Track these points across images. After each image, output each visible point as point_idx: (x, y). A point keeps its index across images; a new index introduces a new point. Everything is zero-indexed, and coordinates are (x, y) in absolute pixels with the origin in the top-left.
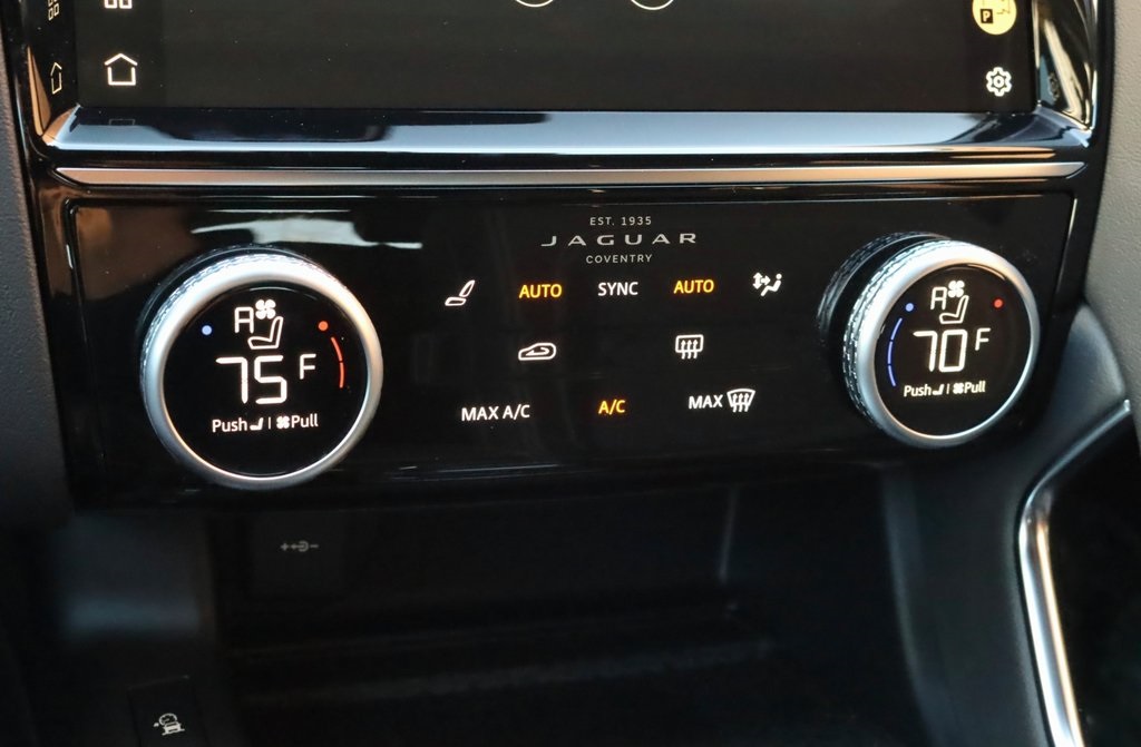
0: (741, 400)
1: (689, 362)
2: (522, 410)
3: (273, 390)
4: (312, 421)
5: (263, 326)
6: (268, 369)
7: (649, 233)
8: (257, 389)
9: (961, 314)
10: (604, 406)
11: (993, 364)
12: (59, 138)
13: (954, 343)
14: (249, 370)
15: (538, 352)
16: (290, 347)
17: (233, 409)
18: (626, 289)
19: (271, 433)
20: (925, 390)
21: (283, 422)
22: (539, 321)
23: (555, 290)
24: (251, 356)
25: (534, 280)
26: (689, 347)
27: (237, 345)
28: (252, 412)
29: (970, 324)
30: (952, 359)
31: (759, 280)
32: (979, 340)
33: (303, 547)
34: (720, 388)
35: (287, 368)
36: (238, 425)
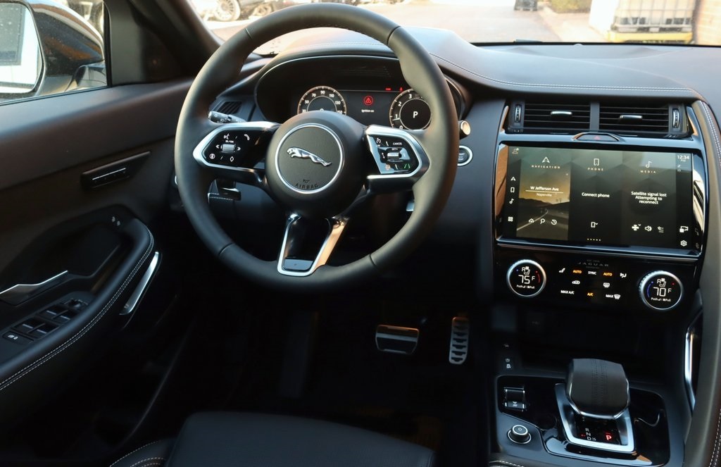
0: (617, 297)
1: (606, 288)
2: (572, 292)
3: (527, 281)
4: (533, 287)
5: (527, 271)
6: (527, 278)
7: (599, 264)
8: (525, 281)
9: (664, 285)
10: (589, 294)
11: (672, 296)
12: (498, 240)
13: (663, 291)
14: (524, 278)
15: (576, 282)
16: (531, 275)
17: (520, 284)
18: (594, 273)
19: (526, 288)
20: (656, 299)
21: (528, 287)
22: (576, 277)
23: (580, 272)
24: (524, 275)
25: (576, 269)
26: (606, 285)
27: (522, 273)
28: (523, 285)
29: (667, 287)
30: (662, 294)
31: (621, 275)
32: (669, 291)
33: (536, 323)
34: (613, 293)
35: (530, 278)
36: (521, 286)
